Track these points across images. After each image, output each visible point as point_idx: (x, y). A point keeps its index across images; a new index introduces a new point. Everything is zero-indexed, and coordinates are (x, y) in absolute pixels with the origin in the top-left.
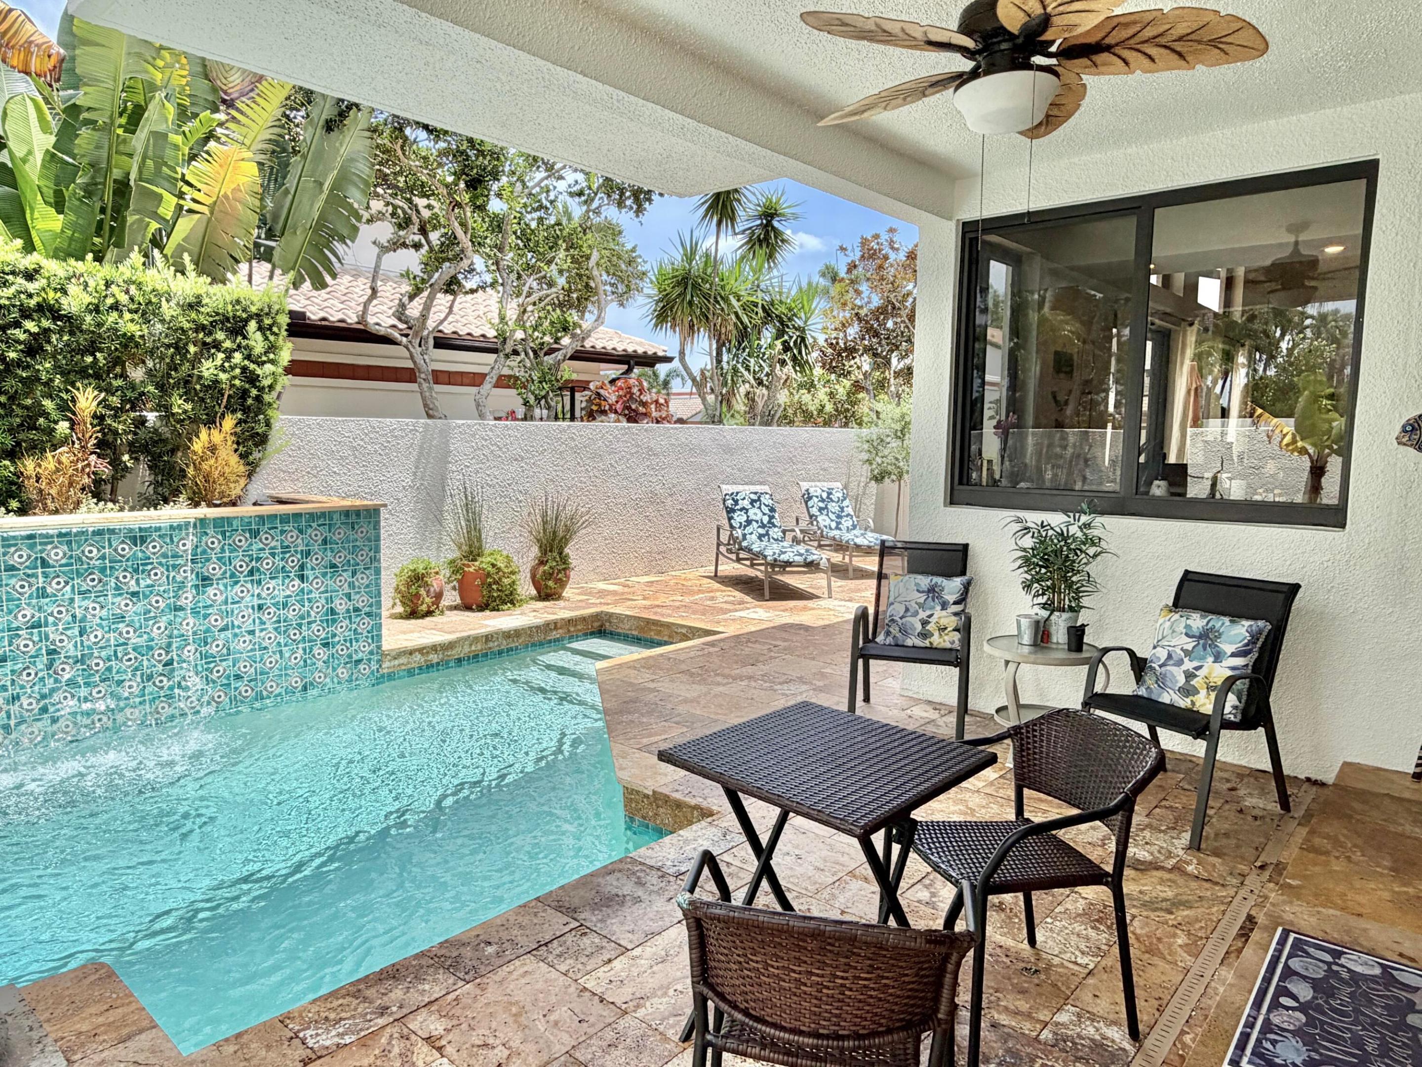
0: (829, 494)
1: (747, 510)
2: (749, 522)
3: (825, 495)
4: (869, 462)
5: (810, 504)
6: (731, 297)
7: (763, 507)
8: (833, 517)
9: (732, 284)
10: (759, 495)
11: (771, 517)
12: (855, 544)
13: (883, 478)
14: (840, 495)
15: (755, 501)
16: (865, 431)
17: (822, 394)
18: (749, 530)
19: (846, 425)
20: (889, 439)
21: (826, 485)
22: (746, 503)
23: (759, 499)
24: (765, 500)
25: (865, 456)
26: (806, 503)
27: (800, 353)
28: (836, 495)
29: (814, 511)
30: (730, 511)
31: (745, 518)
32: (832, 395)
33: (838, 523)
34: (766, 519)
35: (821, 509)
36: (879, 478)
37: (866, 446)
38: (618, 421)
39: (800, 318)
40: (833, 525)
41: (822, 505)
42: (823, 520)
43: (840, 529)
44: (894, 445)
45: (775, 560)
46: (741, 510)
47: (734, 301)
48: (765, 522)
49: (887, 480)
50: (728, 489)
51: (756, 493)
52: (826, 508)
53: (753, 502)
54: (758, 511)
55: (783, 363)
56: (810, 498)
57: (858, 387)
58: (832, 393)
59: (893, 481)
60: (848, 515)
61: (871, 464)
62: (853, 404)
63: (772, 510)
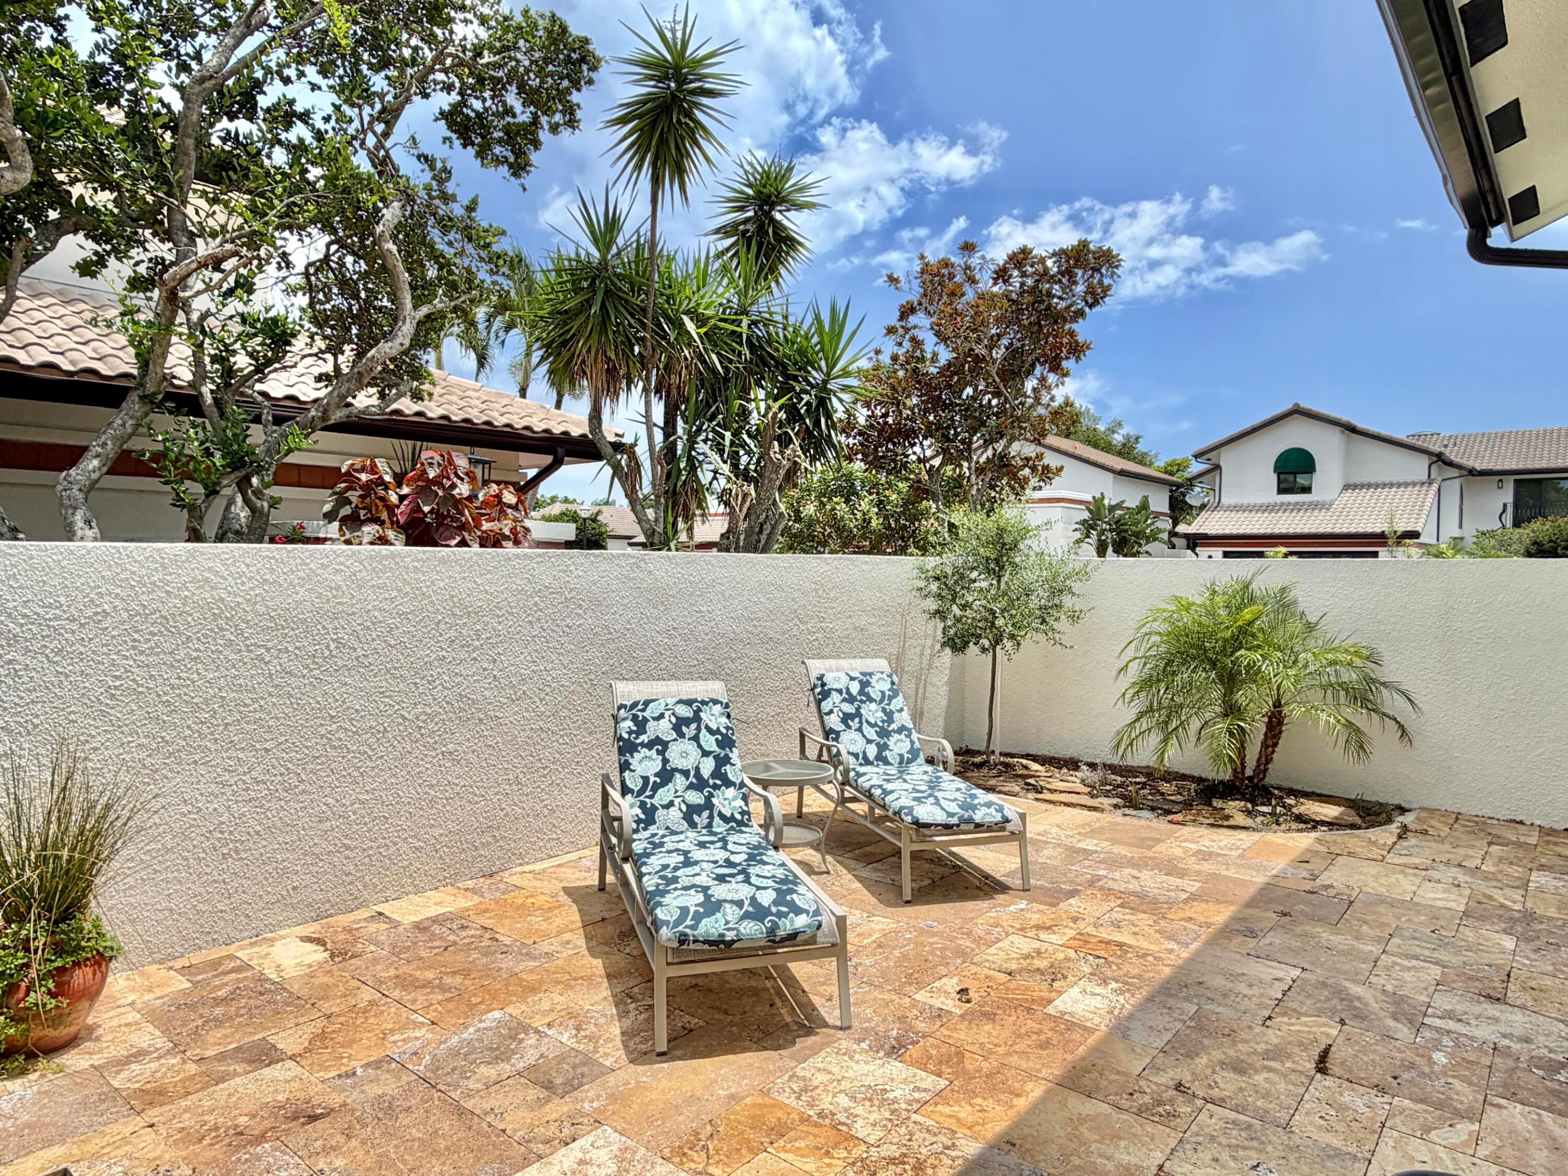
0: (865, 684)
1: (665, 745)
2: (666, 775)
3: (855, 688)
4: (940, 614)
5: (826, 705)
6: (686, 319)
7: (704, 736)
8: (871, 733)
9: (687, 296)
10: (697, 705)
11: (721, 761)
12: (917, 823)
13: (966, 644)
14: (886, 686)
15: (686, 722)
16: (931, 562)
17: (866, 504)
18: (663, 795)
19: (903, 551)
20: (974, 574)
21: (858, 666)
22: (663, 729)
23: (697, 718)
24: (713, 717)
25: (932, 605)
26: (819, 703)
27: (817, 424)
28: (879, 686)
29: (834, 721)
30: (627, 747)
31: (657, 765)
32: (880, 504)
33: (882, 747)
34: (708, 766)
35: (846, 719)
36: (957, 644)
37: (934, 587)
38: (383, 540)
39: (819, 369)
40: (872, 751)
41: (849, 708)
42: (850, 742)
43: (886, 762)
44: (984, 584)
45: (683, 940)
46: (649, 745)
47: (690, 326)
48: (706, 771)
49: (973, 649)
50: (628, 691)
51: (689, 703)
52: (858, 714)
53: (679, 725)
54: (691, 747)
55: (785, 441)
56: (826, 694)
57: (920, 491)
58: (881, 502)
59: (984, 650)
60: (902, 729)
61: (944, 619)
62: (914, 518)
63: (726, 742)
